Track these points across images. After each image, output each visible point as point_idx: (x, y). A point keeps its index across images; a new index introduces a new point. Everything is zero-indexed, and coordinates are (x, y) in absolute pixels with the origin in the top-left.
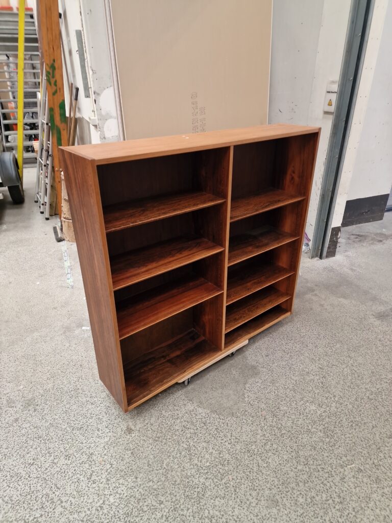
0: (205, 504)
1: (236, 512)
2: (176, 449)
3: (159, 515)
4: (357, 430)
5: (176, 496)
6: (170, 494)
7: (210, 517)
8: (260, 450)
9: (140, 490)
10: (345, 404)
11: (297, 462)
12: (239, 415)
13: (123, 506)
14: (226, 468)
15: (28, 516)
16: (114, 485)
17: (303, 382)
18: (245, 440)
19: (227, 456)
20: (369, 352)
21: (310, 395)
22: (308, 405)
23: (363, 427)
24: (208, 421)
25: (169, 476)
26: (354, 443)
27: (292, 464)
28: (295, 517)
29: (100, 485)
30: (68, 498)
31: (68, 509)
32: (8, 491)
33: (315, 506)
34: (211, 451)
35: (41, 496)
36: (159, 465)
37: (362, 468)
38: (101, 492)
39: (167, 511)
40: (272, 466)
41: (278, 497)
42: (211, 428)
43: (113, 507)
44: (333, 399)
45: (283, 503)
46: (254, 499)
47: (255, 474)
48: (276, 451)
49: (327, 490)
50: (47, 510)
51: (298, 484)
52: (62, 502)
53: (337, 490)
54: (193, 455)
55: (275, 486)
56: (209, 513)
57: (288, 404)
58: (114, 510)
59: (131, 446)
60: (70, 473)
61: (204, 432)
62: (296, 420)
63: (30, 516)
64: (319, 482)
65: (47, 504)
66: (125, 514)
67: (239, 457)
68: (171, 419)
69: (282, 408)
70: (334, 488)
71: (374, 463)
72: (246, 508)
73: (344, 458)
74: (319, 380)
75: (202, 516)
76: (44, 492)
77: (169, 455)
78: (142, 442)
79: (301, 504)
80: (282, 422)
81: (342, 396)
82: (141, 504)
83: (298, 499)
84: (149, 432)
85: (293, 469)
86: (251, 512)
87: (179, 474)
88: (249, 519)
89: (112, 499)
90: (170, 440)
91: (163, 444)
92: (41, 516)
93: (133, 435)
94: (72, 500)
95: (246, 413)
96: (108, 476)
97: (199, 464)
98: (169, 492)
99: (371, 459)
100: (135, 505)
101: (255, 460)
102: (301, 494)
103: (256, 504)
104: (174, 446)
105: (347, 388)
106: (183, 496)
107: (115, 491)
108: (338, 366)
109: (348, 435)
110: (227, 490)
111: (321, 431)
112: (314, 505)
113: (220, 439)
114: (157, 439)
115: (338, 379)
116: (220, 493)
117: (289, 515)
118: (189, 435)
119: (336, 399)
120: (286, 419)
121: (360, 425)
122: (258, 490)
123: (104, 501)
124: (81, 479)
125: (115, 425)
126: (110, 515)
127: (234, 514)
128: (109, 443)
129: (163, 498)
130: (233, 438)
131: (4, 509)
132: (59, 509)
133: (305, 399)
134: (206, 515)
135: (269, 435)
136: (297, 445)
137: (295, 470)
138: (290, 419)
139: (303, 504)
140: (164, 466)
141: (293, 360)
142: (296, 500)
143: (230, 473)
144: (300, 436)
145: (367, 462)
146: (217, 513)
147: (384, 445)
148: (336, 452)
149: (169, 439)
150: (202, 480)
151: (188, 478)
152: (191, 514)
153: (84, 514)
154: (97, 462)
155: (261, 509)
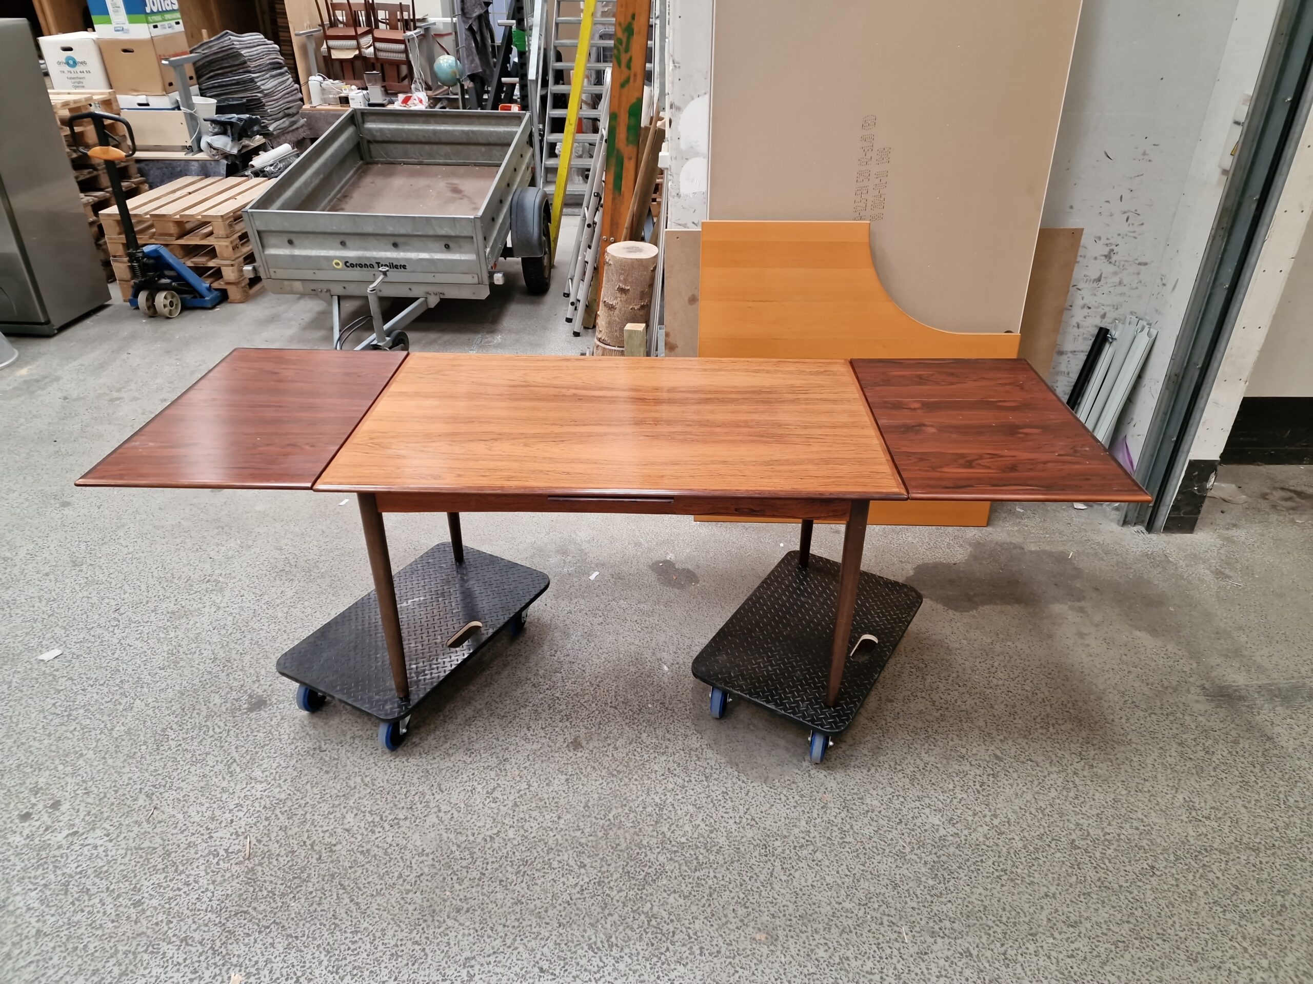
0: (651, 894)
1: (697, 925)
2: (640, 799)
3: (572, 881)
4: (1004, 888)
5: (609, 865)
6: (602, 859)
7: (650, 915)
8: (787, 852)
9: (558, 837)
10: (1009, 837)
11: (848, 895)
12: (778, 784)
13: (524, 849)
14: (712, 858)
15: (388, 812)
16: (522, 815)
17: (942, 769)
18: (768, 827)
19: (722, 840)
20: (1135, 759)
21: (941, 798)
22: (928, 813)
23: (1022, 888)
24: (715, 776)
25: (611, 833)
26: (985, 907)
27: (835, 895)
28: (796, 973)
29: (501, 807)
30: (450, 809)
31: (446, 823)
32: (373, 770)
33: (843, 972)
34: (697, 822)
35: (413, 793)
36: (603, 812)
37: (975, 953)
38: (499, 818)
39: (587, 880)
40: (795, 883)
41: (781, 933)
42: (716, 788)
43: (509, 844)
44: (988, 819)
45: (785, 945)
46: (737, 920)
47: (759, 884)
48: (817, 865)
49: (881, 958)
50: (416, 814)
51: (830, 929)
52: (440, 811)
53: (899, 966)
54: (665, 817)
55: (784, 915)
56: (651, 909)
57: (885, 799)
58: (508, 849)
59: (570, 769)
60: (465, 776)
61: (699, 791)
62: (885, 829)
63: (390, 814)
64: (872, 941)
65: (420, 806)
66: (523, 860)
67: (742, 849)
68: (652, 751)
69: (868, 801)
70: (895, 960)
71: (1004, 954)
72: (716, 926)
73: (947, 924)
74: (978, 778)
75: (639, 908)
76: (421, 790)
77: (625, 802)
78: (589, 769)
79: (817, 959)
80: (854, 823)
81: (1012, 821)
82: (551, 856)
83: (817, 950)
84: (607, 758)
85: (834, 903)
86: (721, 935)
87: (629, 837)
88: (714, 943)
89: (511, 833)
90: (636, 783)
91: (622, 783)
92: (406, 819)
93: (579, 754)
94: (455, 813)
95: (794, 786)
96: (518, 800)
97: (668, 834)
98: (601, 856)
99: (1002, 945)
100: (542, 854)
101: (769, 863)
102: (826, 944)
103: (737, 928)
104: (640, 793)
105: (1033, 811)
106: (621, 871)
107: (520, 824)
108: (1041, 764)
109: (981, 890)
110: (696, 889)
111: (926, 863)
112: (841, 969)
113: (724, 810)
114: (615, 773)
115: (1024, 789)
116: (682, 888)
117: (787, 966)
118: (671, 786)
119: (996, 822)
120: (866, 820)
121: (1019, 882)
122: (750, 909)
123: (499, 832)
124: (477, 790)
125: (557, 729)
126: (500, 854)
127: (691, 926)
128: (539, 753)
129: (588, 860)
130: (747, 816)
131: (359, 792)
132: (432, 819)
133: (927, 801)
134: (645, 910)
135: (818, 836)
136: (862, 868)
137: (837, 906)
138: (875, 824)
139: (822, 960)
140: (611, 816)
141: (943, 724)
142: (812, 950)
143: (714, 866)
144: (879, 857)
145: (992, 946)
146: (665, 914)
147: (1048, 934)
148: (935, 908)
149: (636, 780)
150: (662, 859)
151: (640, 849)
152: (623, 899)
153: (464, 838)
154: (509, 774)
155: (742, 938)
